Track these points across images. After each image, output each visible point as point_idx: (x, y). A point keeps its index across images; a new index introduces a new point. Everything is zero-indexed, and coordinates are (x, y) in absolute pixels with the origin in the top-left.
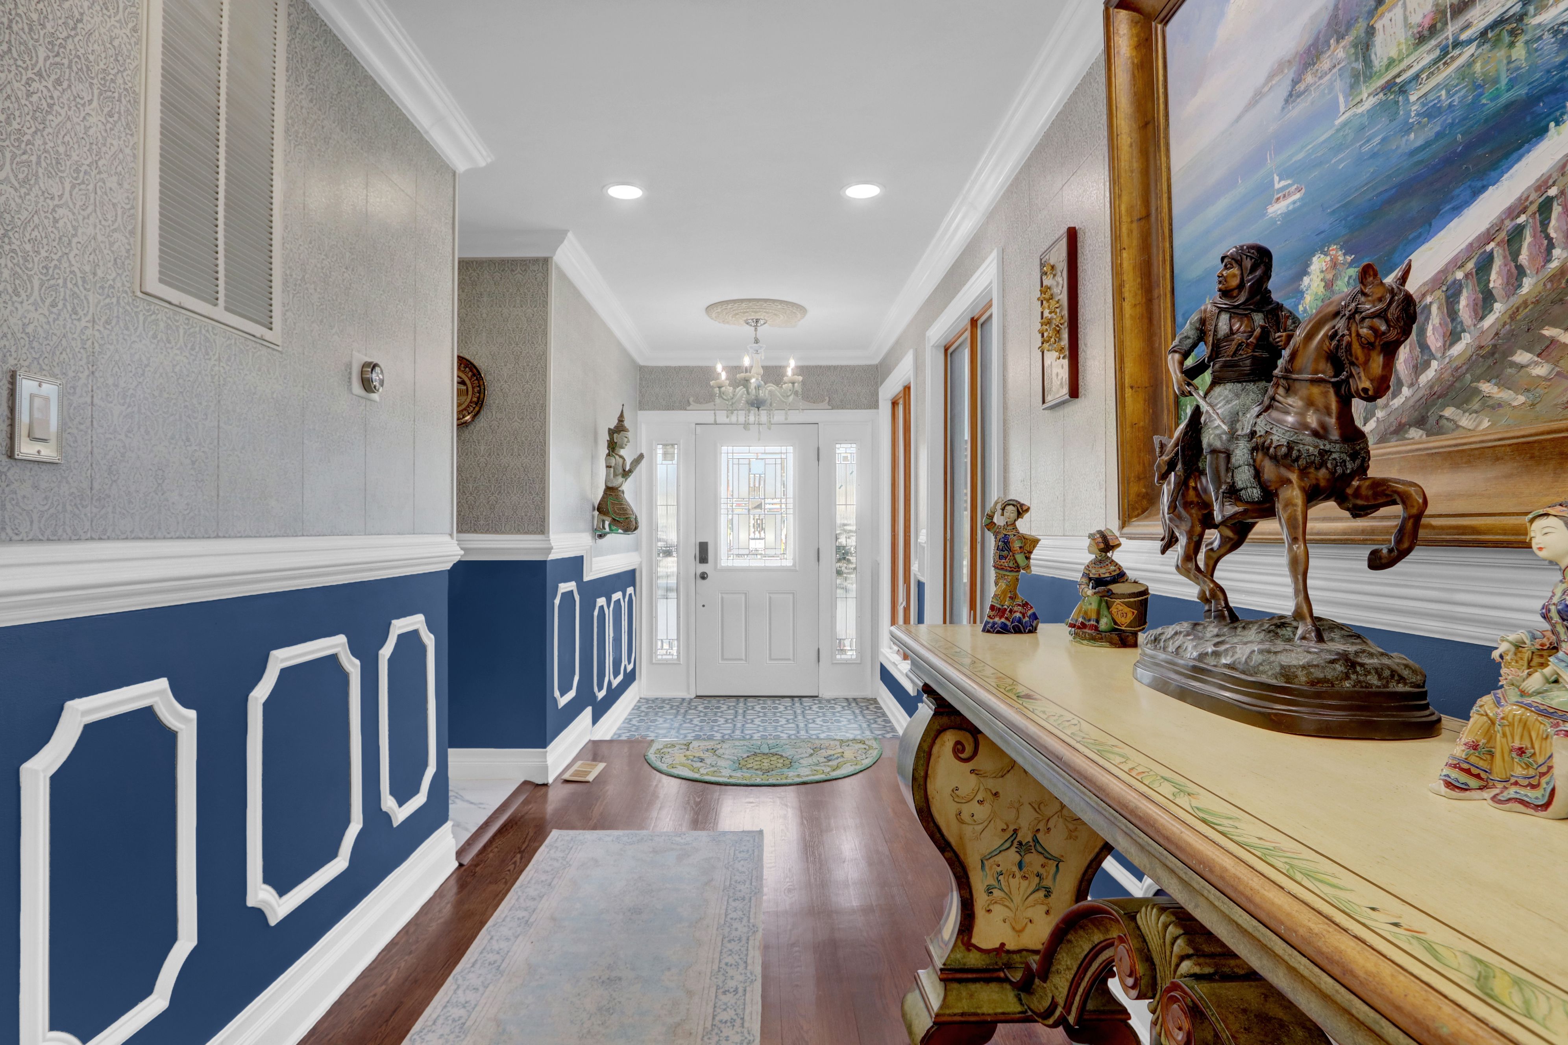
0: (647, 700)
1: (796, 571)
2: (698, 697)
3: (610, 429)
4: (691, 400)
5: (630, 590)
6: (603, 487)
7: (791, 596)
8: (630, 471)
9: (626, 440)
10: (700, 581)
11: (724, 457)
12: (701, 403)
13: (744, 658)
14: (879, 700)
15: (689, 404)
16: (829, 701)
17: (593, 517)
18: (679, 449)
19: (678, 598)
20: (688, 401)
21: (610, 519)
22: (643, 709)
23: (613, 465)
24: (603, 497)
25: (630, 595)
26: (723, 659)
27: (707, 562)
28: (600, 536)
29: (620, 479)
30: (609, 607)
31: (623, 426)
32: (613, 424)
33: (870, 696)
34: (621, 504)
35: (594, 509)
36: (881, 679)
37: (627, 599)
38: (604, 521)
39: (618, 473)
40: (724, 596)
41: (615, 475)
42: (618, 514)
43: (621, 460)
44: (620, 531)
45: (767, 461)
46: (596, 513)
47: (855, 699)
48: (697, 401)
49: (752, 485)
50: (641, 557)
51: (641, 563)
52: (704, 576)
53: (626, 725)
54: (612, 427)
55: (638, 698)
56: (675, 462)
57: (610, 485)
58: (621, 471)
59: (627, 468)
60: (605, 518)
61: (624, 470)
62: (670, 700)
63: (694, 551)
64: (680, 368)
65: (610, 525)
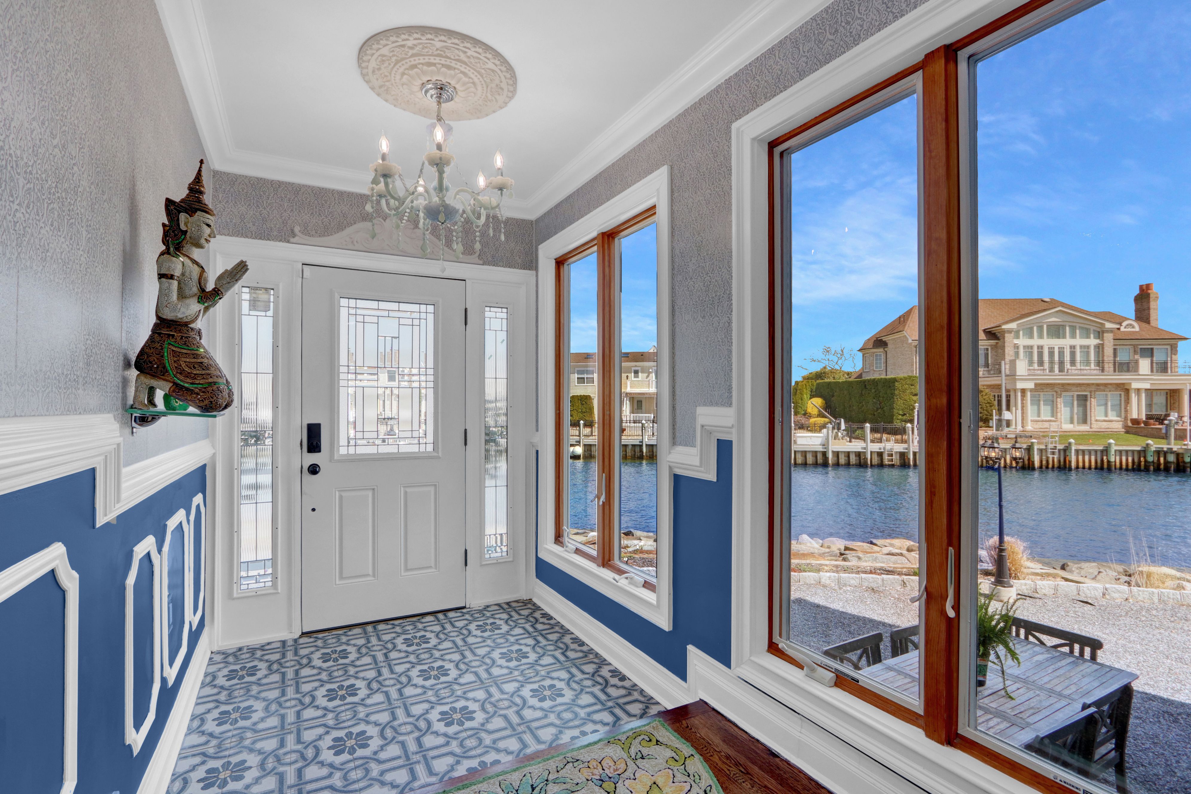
0: (225, 654)
1: (438, 458)
2: (304, 634)
3: (169, 202)
4: (297, 229)
5: (198, 499)
6: (153, 320)
7: (432, 489)
8: (218, 293)
9: (208, 231)
10: (309, 478)
11: (344, 312)
12: (310, 235)
13: (371, 573)
14: (535, 600)
15: (294, 235)
16: (480, 611)
17: (125, 382)
18: (277, 297)
19: (274, 502)
20: (292, 231)
21: (168, 386)
22: (221, 681)
23: (177, 273)
24: (151, 339)
25: (198, 507)
26: (341, 578)
27: (319, 451)
28: (143, 420)
29: (194, 307)
30: (160, 551)
31: (199, 201)
32: (179, 194)
33: (525, 597)
34: (196, 356)
35: (127, 365)
36: (538, 576)
37: (192, 517)
38: (151, 391)
39: (187, 292)
40: (344, 494)
41: (182, 295)
42: (188, 375)
43: (196, 270)
44: (192, 409)
45: (402, 321)
46: (134, 373)
47: (508, 604)
48: (306, 232)
49: (381, 349)
50: (213, 446)
51: (214, 454)
52: (314, 470)
53: (196, 739)
54: (177, 199)
55: (208, 655)
56: (270, 313)
57: (168, 314)
58: (195, 290)
59: (210, 286)
60: (154, 382)
61: (202, 290)
62: (262, 648)
63: (301, 435)
64: (280, 184)
65: (166, 398)
